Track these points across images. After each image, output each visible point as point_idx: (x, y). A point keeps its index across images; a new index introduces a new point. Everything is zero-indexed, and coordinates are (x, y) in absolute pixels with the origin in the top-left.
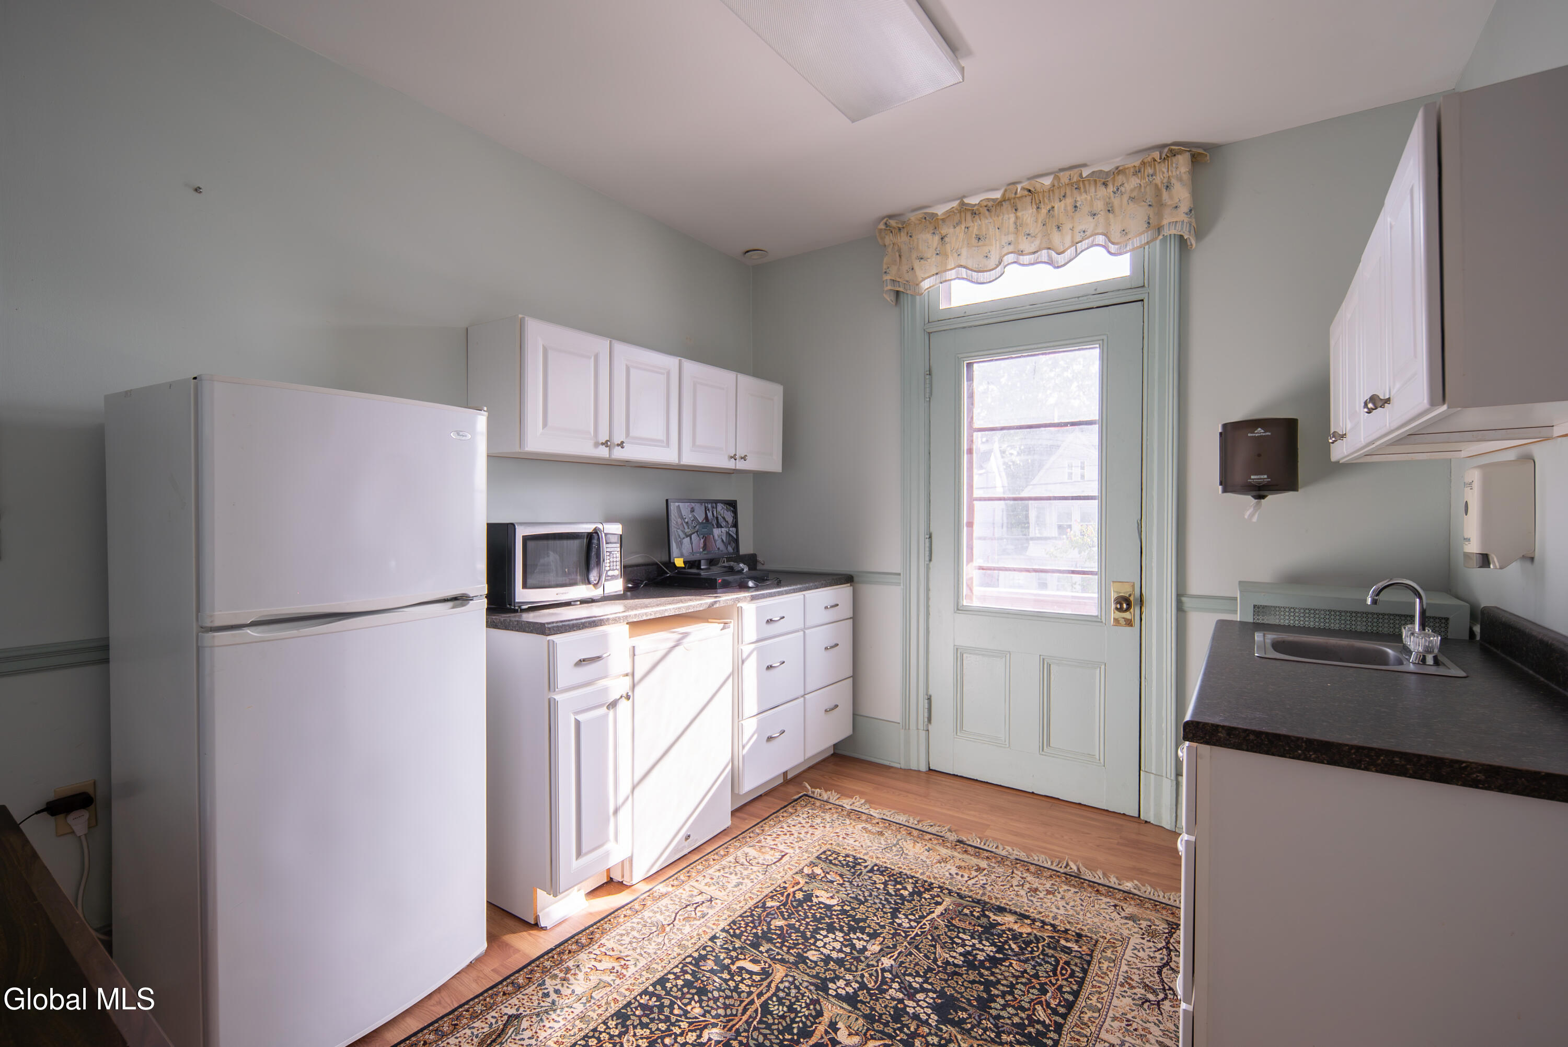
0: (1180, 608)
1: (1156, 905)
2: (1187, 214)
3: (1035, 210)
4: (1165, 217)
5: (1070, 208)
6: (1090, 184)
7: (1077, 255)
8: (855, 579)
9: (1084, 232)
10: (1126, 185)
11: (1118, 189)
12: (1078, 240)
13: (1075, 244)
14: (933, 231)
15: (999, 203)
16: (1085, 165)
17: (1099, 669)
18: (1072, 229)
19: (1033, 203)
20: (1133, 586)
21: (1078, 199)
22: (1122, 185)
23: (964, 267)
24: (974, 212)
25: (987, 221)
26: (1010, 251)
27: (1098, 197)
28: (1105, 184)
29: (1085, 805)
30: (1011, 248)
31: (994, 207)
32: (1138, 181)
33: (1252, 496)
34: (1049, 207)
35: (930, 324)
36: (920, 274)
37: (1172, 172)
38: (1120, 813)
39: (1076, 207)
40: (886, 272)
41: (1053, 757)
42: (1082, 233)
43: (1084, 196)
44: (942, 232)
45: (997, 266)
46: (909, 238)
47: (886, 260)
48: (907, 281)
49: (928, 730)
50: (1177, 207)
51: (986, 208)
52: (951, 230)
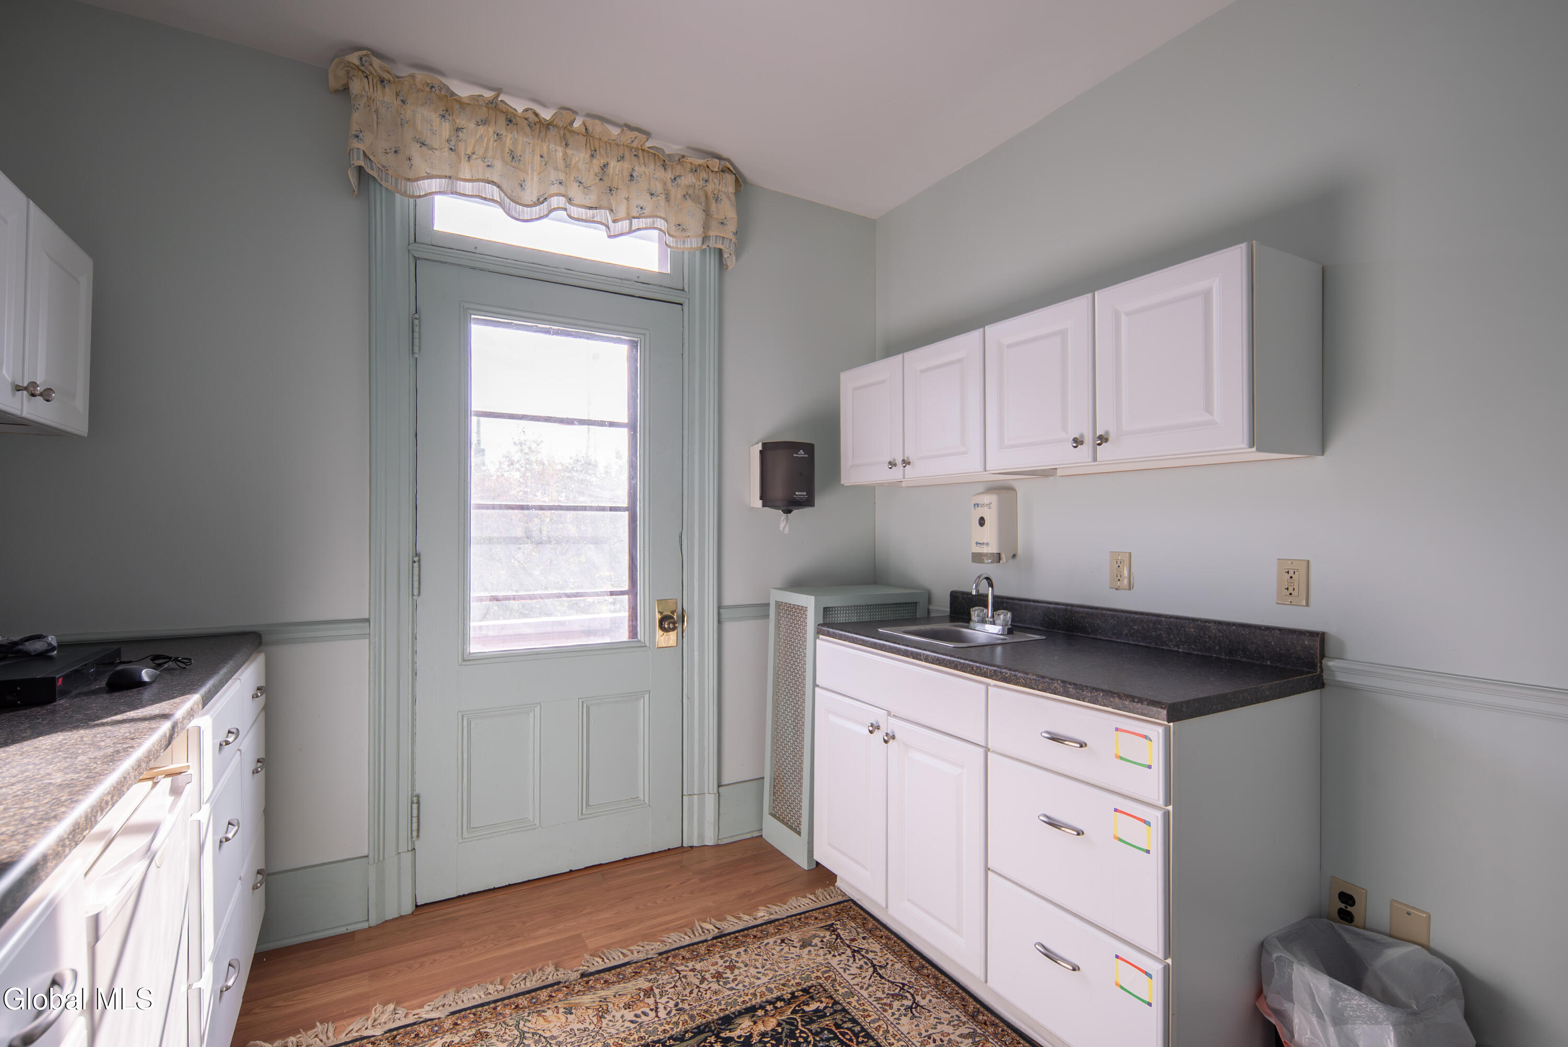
0: (719, 622)
1: (800, 919)
2: (734, 234)
3: (588, 156)
4: (712, 228)
5: (626, 174)
6: (649, 158)
7: (631, 231)
8: (265, 638)
9: (641, 208)
10: (683, 178)
11: (675, 179)
12: (635, 215)
13: (630, 218)
14: (442, 113)
15: (547, 126)
16: (648, 134)
17: (642, 700)
18: (627, 199)
19: (588, 145)
20: (676, 603)
21: (636, 168)
22: (680, 176)
23: (499, 187)
24: (511, 119)
25: (526, 139)
26: (561, 192)
27: (655, 176)
28: (664, 166)
29: (630, 858)
30: (562, 189)
31: (541, 127)
32: (694, 181)
33: (782, 511)
34: (603, 161)
35: (416, 245)
36: (420, 165)
37: (722, 187)
38: (665, 850)
39: (631, 176)
40: (357, 136)
41: (594, 817)
42: (639, 209)
43: (643, 169)
44: (457, 121)
45: (534, 205)
46: (400, 103)
47: (356, 116)
48: (384, 167)
49: (414, 849)
50: (722, 223)
51: (526, 122)
52: (472, 125)
